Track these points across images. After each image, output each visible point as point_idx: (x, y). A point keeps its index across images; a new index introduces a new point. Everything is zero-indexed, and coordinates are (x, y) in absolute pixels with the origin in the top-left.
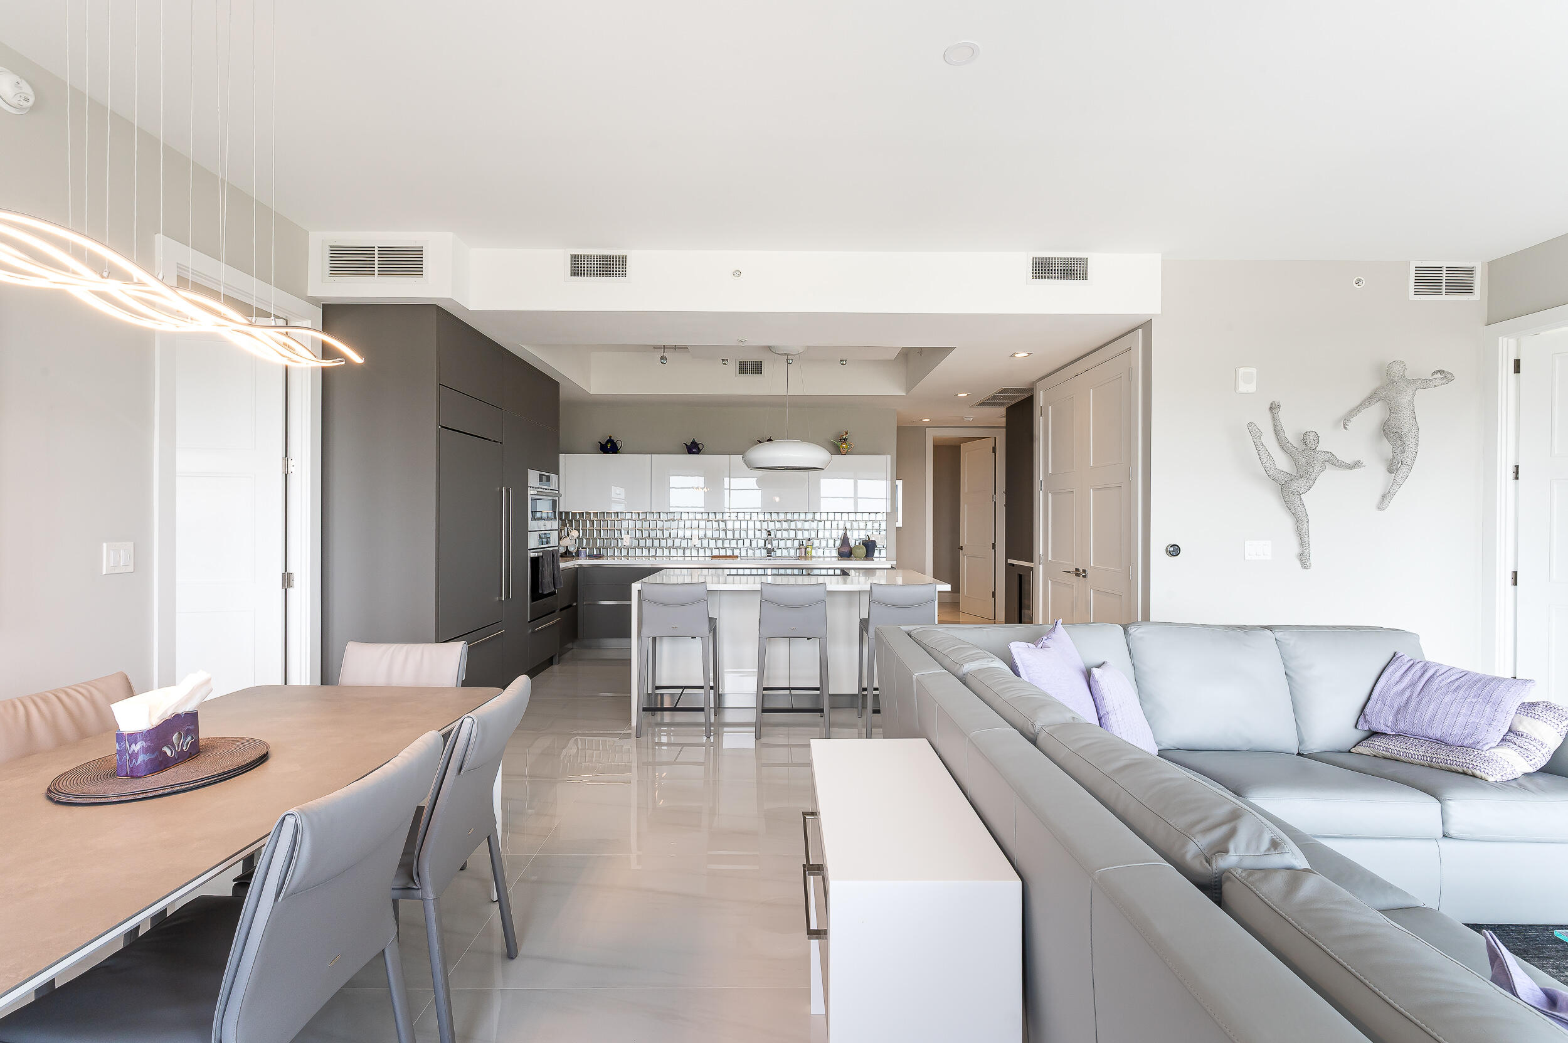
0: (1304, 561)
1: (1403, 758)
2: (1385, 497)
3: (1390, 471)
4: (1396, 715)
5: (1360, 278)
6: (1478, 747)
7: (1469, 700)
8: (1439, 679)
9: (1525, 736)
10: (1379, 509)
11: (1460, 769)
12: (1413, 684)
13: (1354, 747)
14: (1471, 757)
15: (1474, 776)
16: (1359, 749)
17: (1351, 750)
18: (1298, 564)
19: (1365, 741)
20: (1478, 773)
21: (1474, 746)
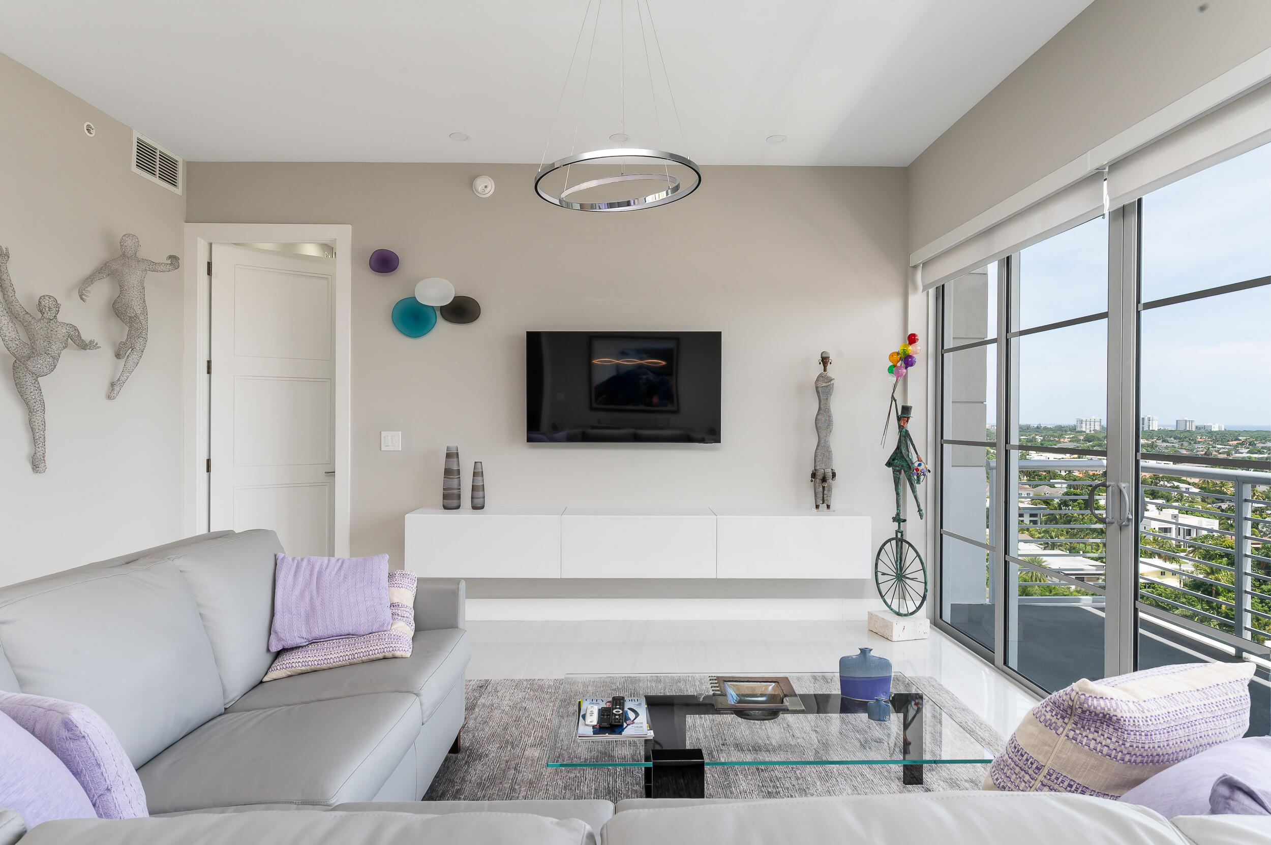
0: (37, 463)
1: (324, 666)
2: (114, 386)
3: (118, 356)
4: (307, 623)
5: (91, 125)
6: (385, 629)
7: (358, 587)
8: (328, 572)
9: (400, 605)
10: (109, 397)
11: (381, 656)
12: (307, 585)
13: (266, 674)
14: (387, 640)
15: (394, 658)
16: (272, 675)
17: (264, 680)
18: (29, 467)
19: (273, 665)
20: (398, 654)
21: (381, 629)
